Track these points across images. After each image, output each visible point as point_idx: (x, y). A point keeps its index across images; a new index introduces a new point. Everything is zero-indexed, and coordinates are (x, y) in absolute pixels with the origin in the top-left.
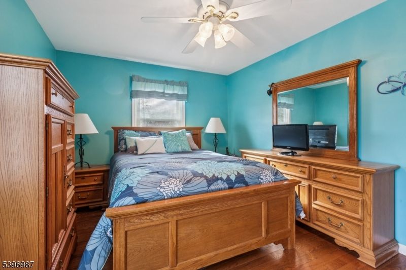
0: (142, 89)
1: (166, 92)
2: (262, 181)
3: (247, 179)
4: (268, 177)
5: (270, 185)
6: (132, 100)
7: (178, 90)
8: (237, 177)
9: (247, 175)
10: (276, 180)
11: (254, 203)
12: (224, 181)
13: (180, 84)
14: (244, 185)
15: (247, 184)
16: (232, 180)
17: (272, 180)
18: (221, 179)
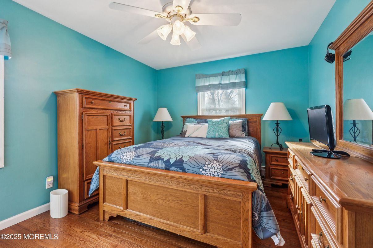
0: (202, 84)
1: (222, 83)
2: (203, 172)
3: (185, 166)
4: (213, 170)
5: (215, 179)
6: (197, 94)
7: (234, 79)
8: (176, 161)
9: (189, 163)
10: (224, 176)
11: (188, 190)
12: (164, 162)
13: (237, 73)
14: (181, 171)
15: (184, 171)
16: (170, 163)
17: (218, 174)
18: (163, 160)
